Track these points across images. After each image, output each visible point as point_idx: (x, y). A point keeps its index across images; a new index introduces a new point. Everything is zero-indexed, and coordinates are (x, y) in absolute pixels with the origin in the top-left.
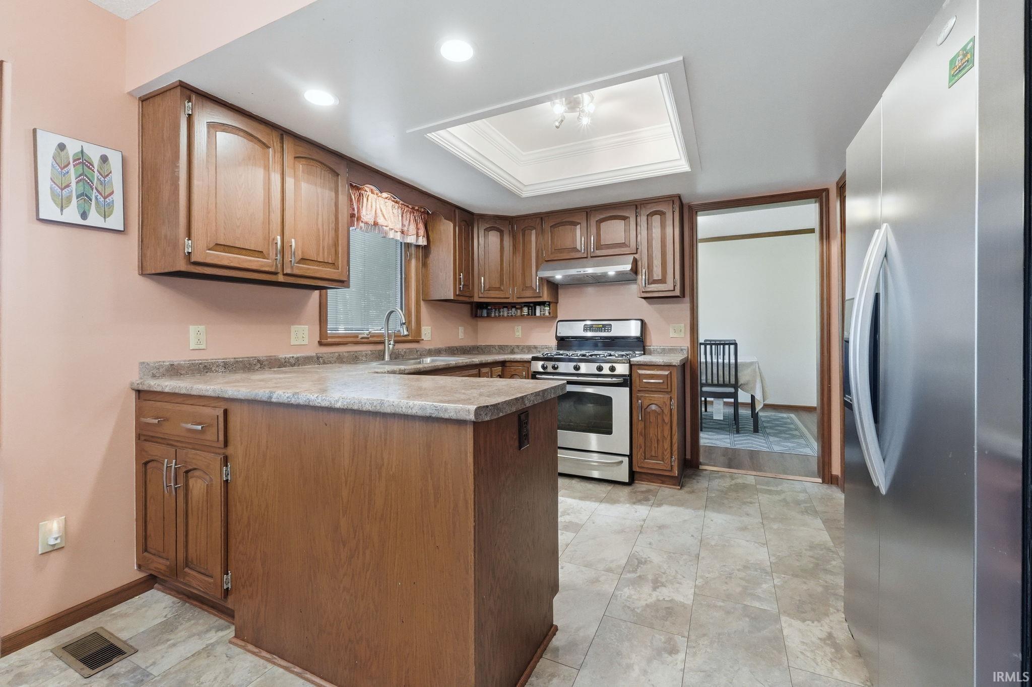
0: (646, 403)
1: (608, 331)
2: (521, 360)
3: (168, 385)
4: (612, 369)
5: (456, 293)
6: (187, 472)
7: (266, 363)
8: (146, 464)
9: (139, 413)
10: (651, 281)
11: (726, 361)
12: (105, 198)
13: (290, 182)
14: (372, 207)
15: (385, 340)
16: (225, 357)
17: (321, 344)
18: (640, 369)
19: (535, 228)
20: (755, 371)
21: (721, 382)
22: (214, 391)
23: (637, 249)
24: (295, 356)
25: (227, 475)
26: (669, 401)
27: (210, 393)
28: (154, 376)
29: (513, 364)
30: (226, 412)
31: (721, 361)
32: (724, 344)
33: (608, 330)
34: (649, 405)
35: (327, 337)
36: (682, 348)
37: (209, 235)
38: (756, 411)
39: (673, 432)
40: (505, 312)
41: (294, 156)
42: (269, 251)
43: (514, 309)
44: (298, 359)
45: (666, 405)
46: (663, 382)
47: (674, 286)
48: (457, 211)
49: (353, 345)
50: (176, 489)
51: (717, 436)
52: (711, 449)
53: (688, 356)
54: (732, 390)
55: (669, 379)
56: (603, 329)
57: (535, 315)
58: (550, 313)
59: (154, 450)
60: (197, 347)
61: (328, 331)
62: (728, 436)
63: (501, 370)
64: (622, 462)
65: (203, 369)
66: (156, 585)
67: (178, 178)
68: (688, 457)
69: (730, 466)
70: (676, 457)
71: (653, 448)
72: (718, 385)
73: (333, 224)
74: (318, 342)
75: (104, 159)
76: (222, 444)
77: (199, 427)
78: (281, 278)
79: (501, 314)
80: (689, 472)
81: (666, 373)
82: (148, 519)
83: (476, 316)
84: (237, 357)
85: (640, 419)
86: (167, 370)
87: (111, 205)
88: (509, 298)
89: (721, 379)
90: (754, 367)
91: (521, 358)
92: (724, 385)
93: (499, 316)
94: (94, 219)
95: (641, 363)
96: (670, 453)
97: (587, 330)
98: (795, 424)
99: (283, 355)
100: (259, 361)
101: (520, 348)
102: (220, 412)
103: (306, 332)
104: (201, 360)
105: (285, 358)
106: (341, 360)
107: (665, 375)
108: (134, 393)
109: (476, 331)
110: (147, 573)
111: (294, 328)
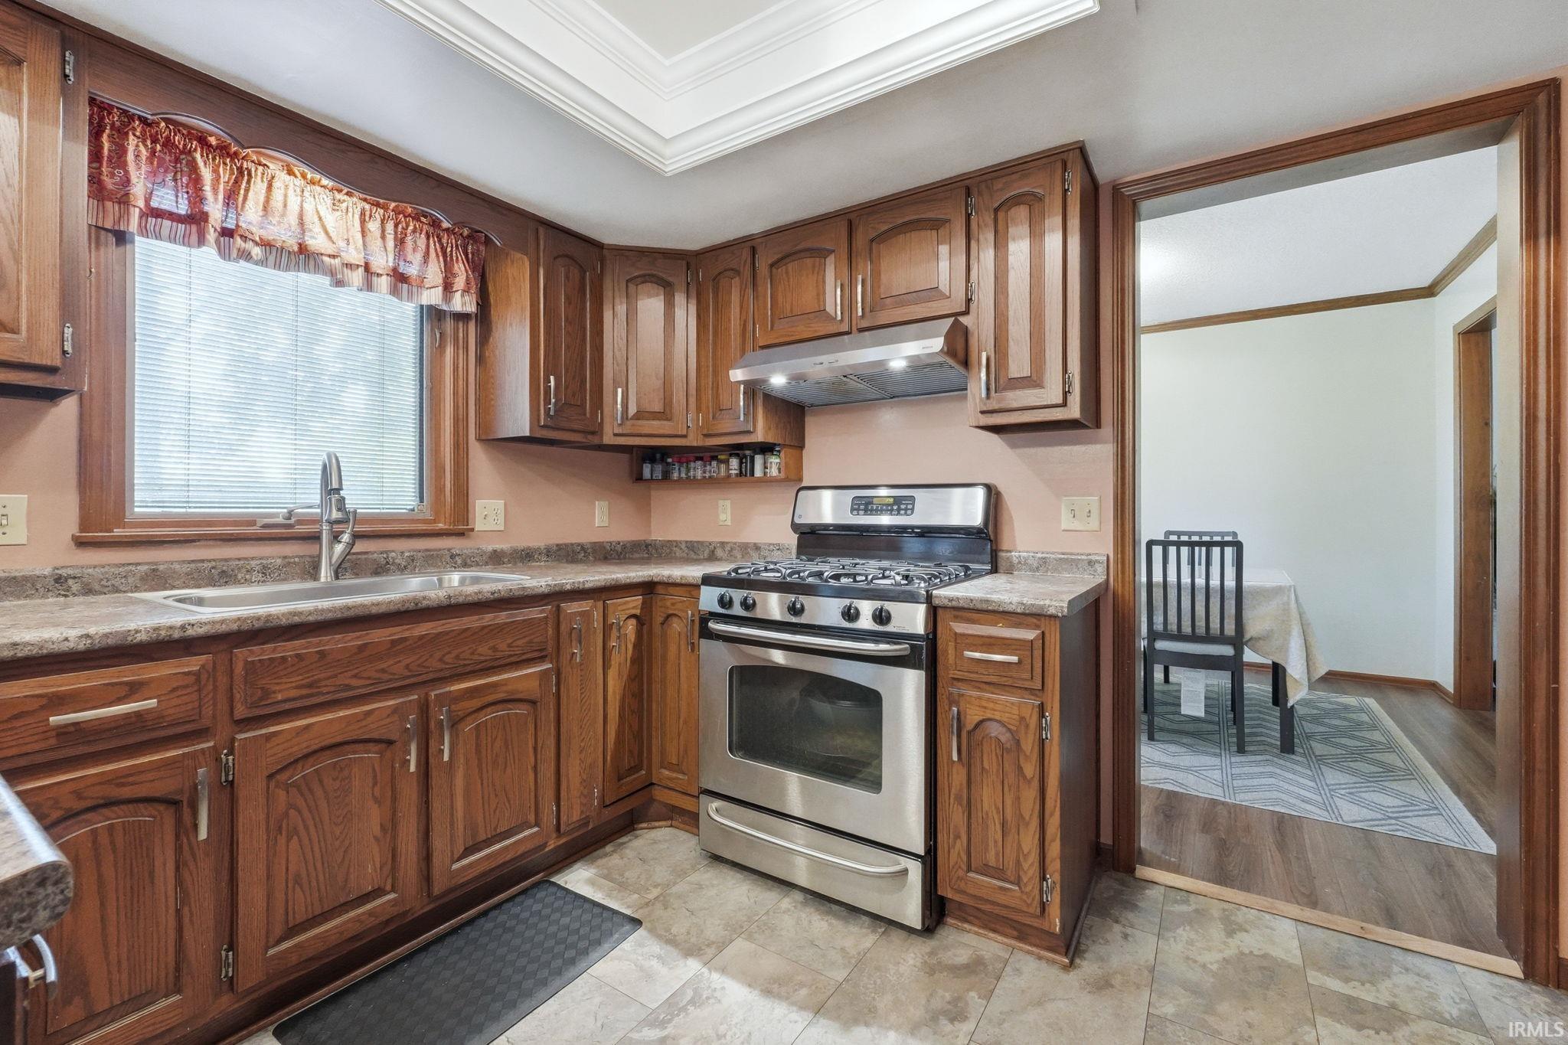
0: (973, 717)
1: (906, 514)
2: (683, 582)
4: (881, 617)
5: (539, 420)
10: (1000, 382)
11: (1215, 582)
14: (285, 206)
15: (322, 530)
17: (81, 541)
18: (956, 618)
19: (738, 272)
20: (1286, 610)
21: (1201, 630)
23: (969, 301)
26: (1035, 717)
29: (671, 590)
31: (1200, 581)
32: (1209, 545)
33: (906, 509)
34: (982, 722)
36: (1093, 558)
38: (1289, 705)
39: (1049, 803)
40: (698, 471)
43: (714, 463)
45: (1027, 726)
46: (1020, 662)
47: (1066, 394)
48: (541, 231)
49: (218, 542)
51: (1188, 759)
52: (1172, 804)
53: (1108, 580)
54: (1228, 651)
55: (1038, 653)
56: (895, 507)
57: (752, 474)
58: (779, 469)
61: (136, 510)
62: (1216, 761)
63: (640, 602)
64: (905, 872)
68: (1106, 839)
69: (1222, 876)
70: (1057, 877)
71: (991, 844)
72: (1194, 638)
74: (74, 537)
79: (692, 473)
80: (1106, 885)
81: (1030, 635)
83: (639, 478)
85: (955, 758)
88: (685, 436)
89: (1201, 623)
90: (1285, 598)
91: (682, 577)
92: (1208, 639)
93: (688, 478)
95: (962, 604)
96: (1037, 864)
97: (858, 510)
98: (1386, 733)
101: (728, 548)
103: (18, 512)
107: (1024, 641)
109: (644, 508)
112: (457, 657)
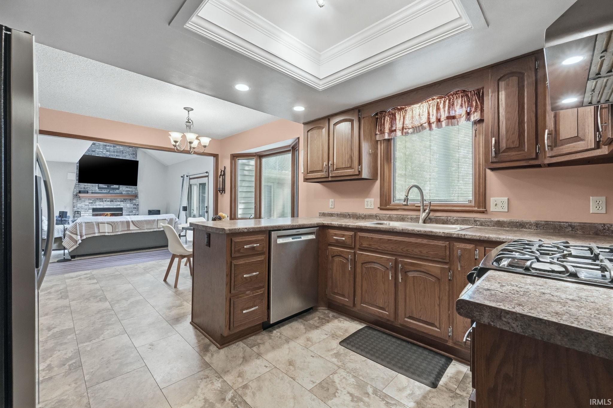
7: (351, 216)
13: (331, 137)
15: (421, 208)
24: (365, 214)
35: (387, 205)
41: (333, 124)
60: (331, 207)
74: (379, 207)
84: (342, 212)
100: (349, 214)
103: (372, 202)
105: (360, 215)
111: (367, 200)
112: (407, 250)
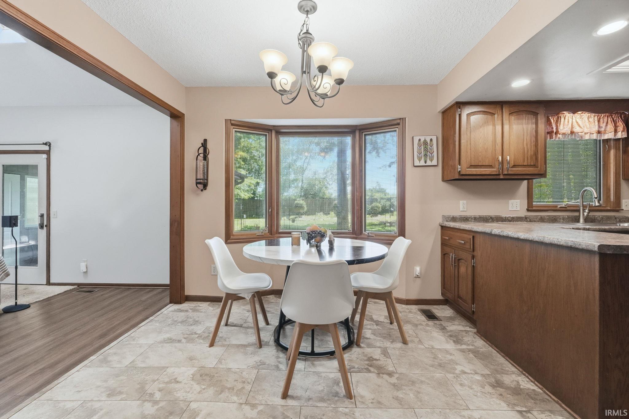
3: (452, 224)
6: (459, 260)
7: (495, 219)
8: (444, 255)
9: (442, 235)
12: (431, 154)
13: (506, 127)
14: (568, 123)
15: (580, 209)
16: (475, 215)
17: (528, 210)
22: (469, 228)
24: (511, 216)
25: (474, 264)
27: (467, 229)
28: (447, 221)
30: (473, 237)
35: (532, 207)
37: (467, 162)
41: (509, 113)
42: (495, 164)
44: (513, 218)
49: (553, 211)
50: (455, 266)
59: (448, 250)
60: (463, 210)
61: (534, 203)
65: (465, 219)
66: (448, 304)
67: (455, 142)
73: (534, 143)
74: (527, 209)
75: (431, 140)
76: (472, 250)
77: (463, 242)
78: (502, 177)
82: (445, 276)
84: (481, 215)
86: (452, 219)
87: (433, 157)
94: (429, 163)
99: (504, 215)
100: (491, 218)
102: (471, 237)
103: (519, 204)
104: (464, 216)
105: (506, 217)
106: (542, 220)
108: (440, 226)
110: (445, 298)
111: (511, 201)
